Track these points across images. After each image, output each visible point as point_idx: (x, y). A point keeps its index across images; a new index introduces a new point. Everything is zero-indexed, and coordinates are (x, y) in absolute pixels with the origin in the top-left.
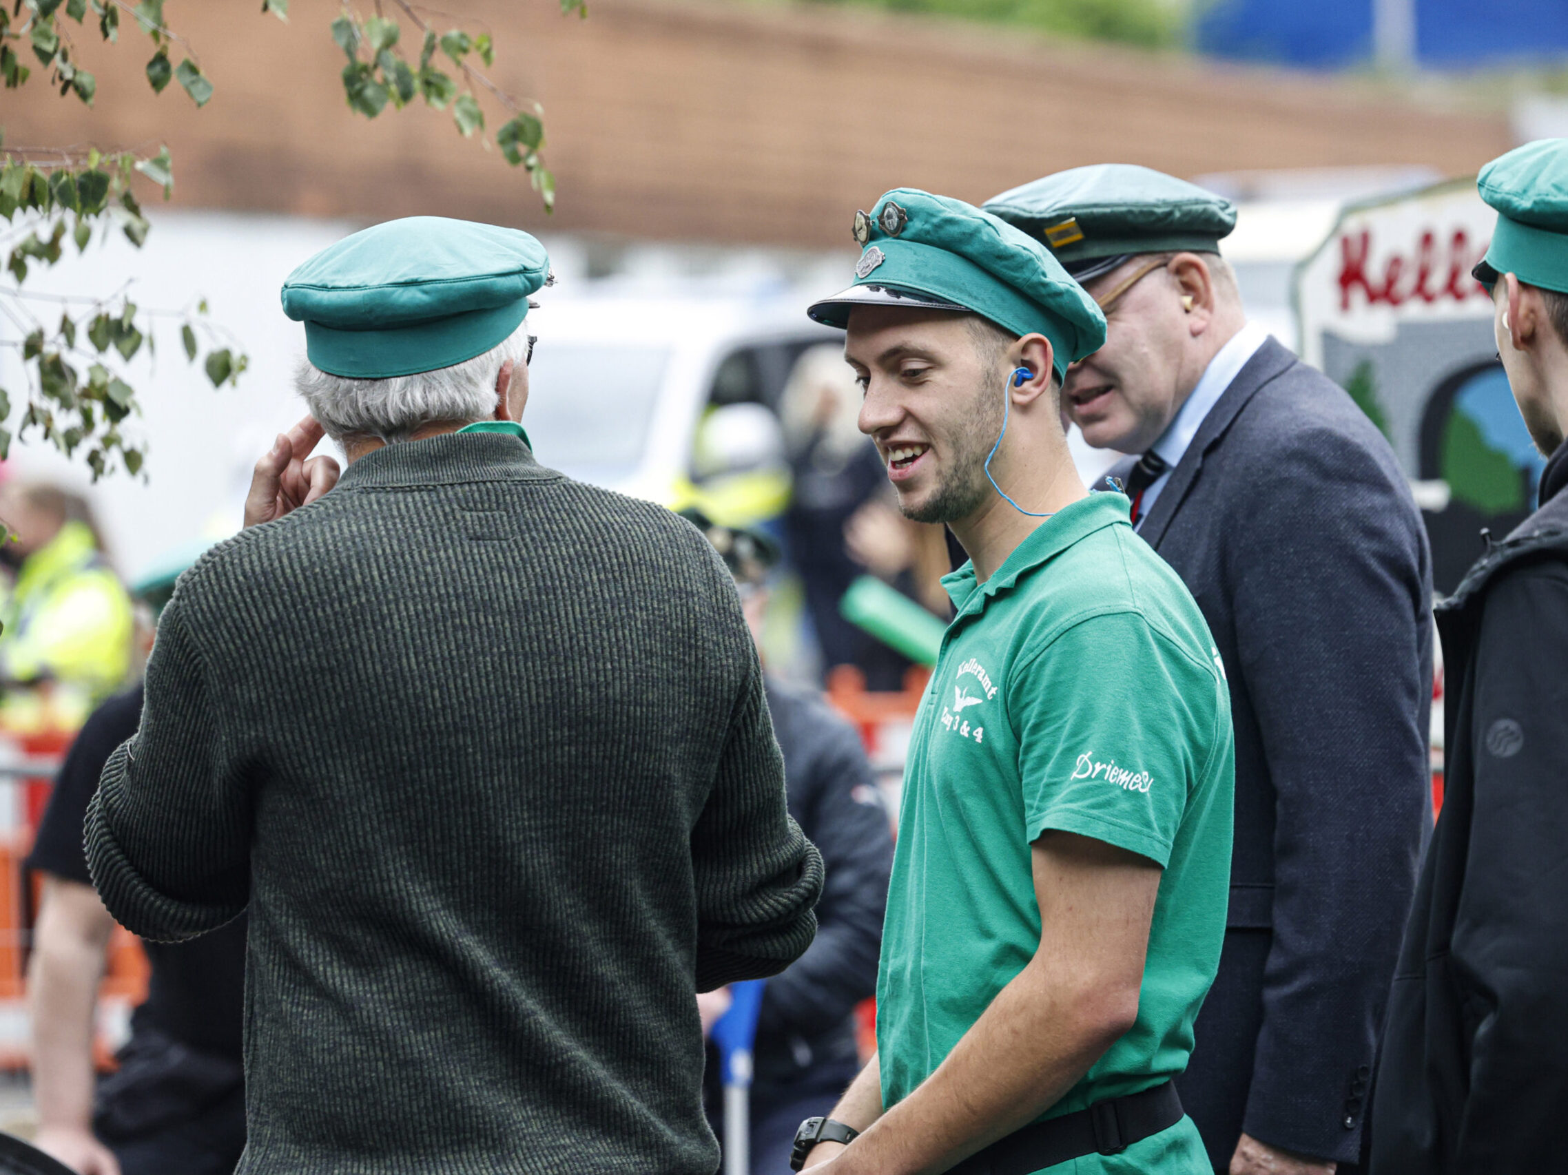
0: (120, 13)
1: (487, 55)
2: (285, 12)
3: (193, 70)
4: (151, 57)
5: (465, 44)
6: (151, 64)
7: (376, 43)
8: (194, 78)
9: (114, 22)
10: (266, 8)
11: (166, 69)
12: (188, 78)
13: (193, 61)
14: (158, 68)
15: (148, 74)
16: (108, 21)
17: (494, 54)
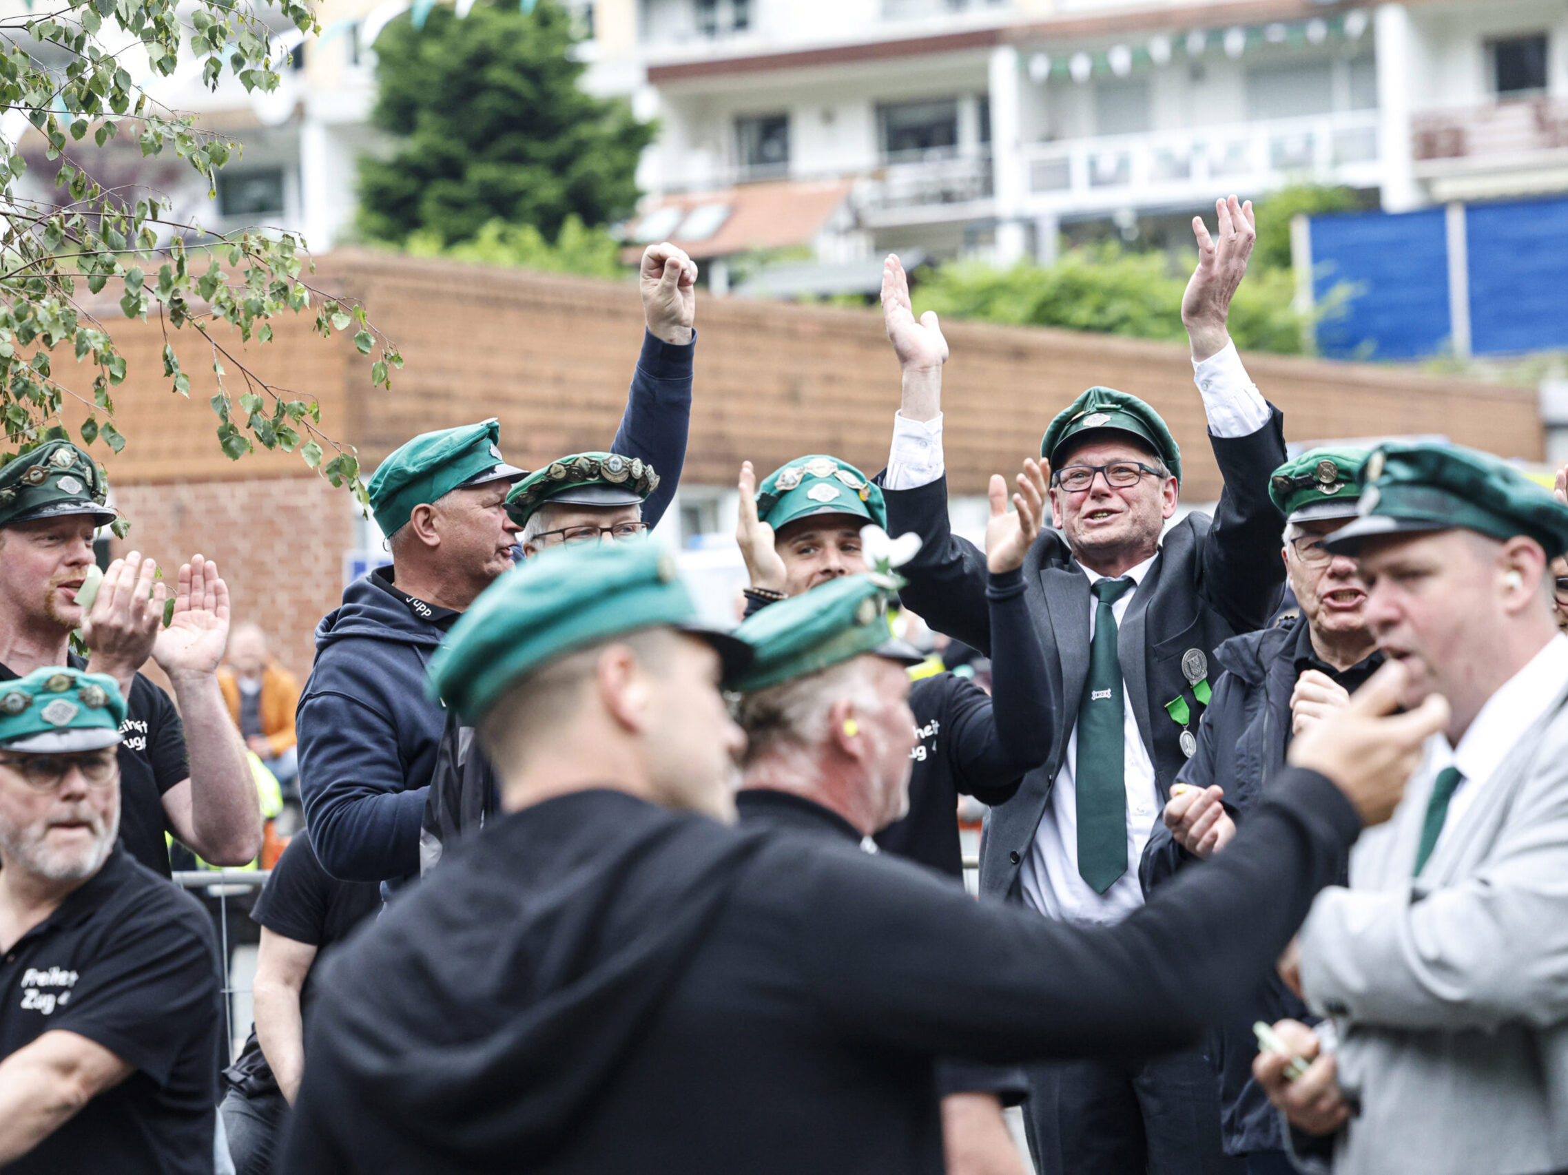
0: (62, 395)
1: (316, 416)
2: (188, 392)
3: (112, 430)
4: (84, 422)
5: (302, 409)
6: (84, 427)
7: (249, 411)
8: (112, 435)
9: (59, 401)
10: (175, 389)
11: (95, 429)
12: (108, 434)
13: (111, 423)
14: (89, 429)
15: (82, 433)
16: (55, 400)
17: (320, 415)
